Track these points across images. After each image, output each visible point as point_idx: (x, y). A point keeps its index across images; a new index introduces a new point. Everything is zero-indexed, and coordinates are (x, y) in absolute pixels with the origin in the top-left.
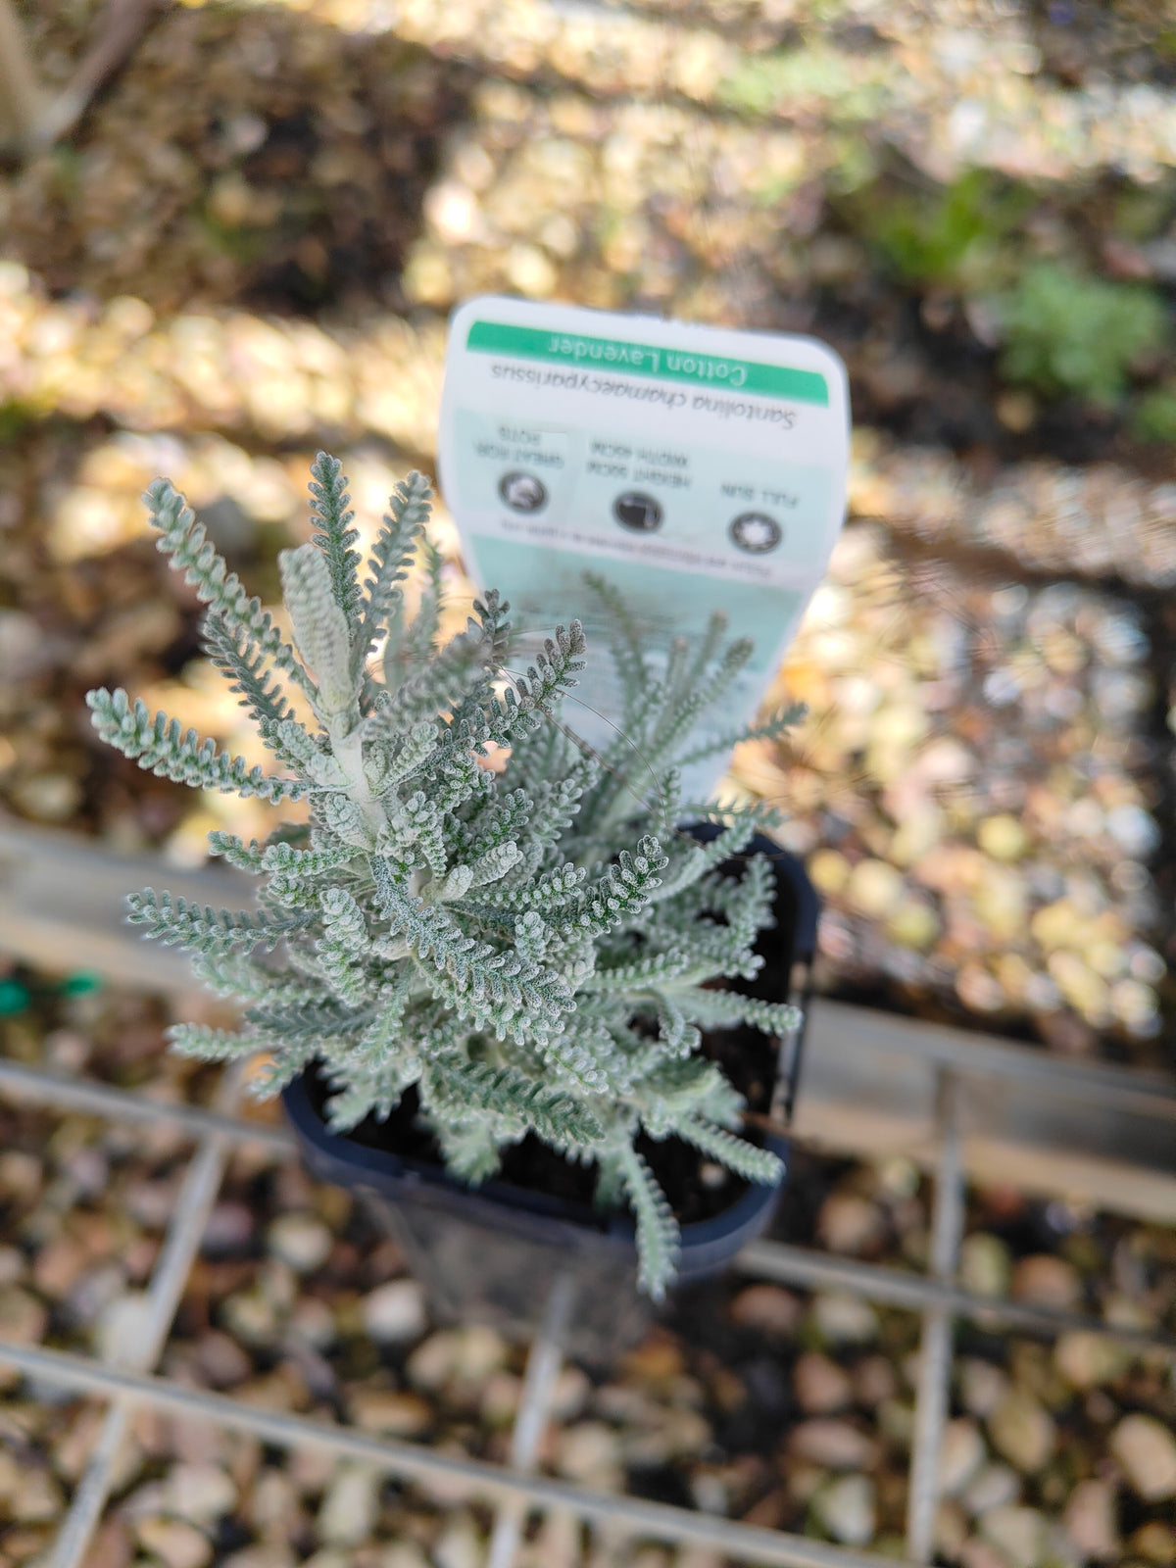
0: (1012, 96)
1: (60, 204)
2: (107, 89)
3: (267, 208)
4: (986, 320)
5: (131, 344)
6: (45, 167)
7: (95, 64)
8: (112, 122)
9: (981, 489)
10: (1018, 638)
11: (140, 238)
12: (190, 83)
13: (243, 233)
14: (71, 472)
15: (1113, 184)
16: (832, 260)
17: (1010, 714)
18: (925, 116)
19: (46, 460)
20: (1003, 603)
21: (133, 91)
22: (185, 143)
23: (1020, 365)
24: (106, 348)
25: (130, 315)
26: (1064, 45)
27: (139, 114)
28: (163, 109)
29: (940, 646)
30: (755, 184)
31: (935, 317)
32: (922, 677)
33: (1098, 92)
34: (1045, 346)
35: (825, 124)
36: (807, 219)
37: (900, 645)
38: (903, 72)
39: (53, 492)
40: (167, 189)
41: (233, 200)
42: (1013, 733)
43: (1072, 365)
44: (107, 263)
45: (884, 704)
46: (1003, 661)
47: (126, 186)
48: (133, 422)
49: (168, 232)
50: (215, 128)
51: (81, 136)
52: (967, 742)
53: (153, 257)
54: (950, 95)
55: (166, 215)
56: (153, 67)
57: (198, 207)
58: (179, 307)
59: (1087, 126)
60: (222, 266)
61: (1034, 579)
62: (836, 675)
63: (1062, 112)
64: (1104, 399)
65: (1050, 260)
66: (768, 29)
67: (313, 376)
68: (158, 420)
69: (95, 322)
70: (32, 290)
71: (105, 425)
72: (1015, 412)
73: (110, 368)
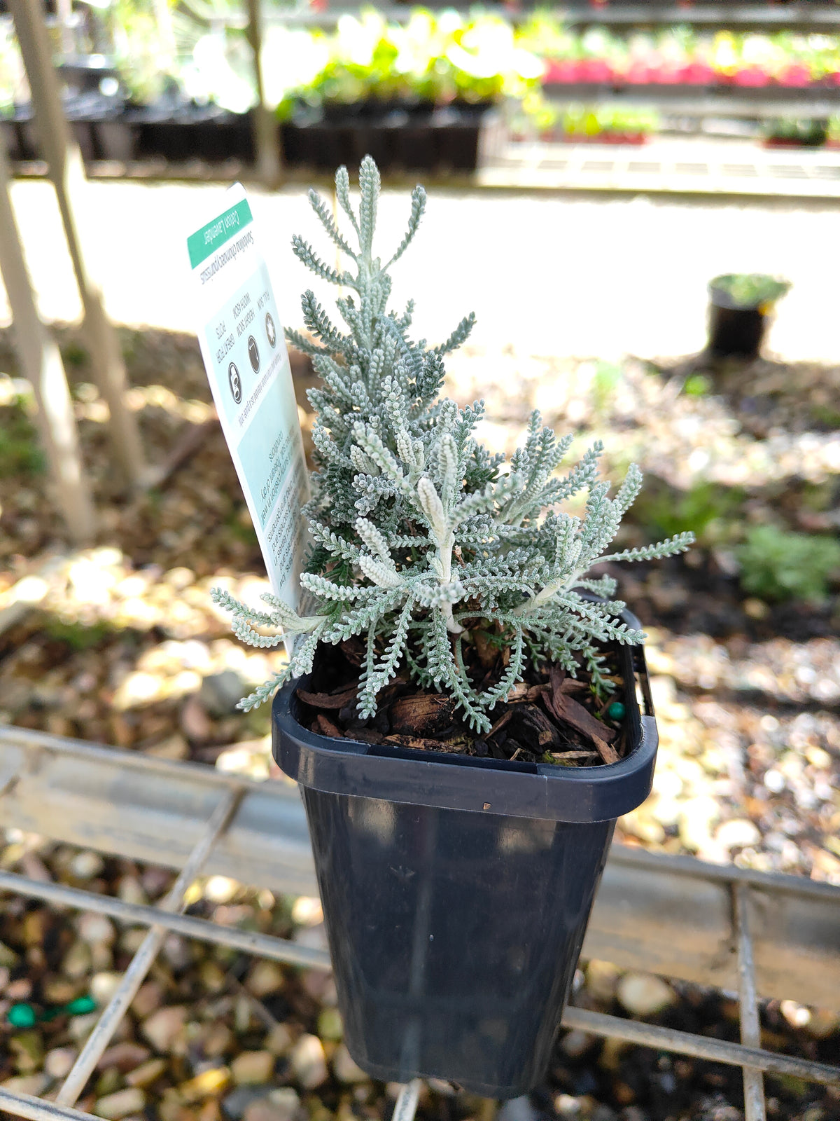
0: (726, 447)
1: (148, 521)
2: (183, 465)
4: (726, 561)
5: (179, 590)
6: (141, 502)
7: (177, 454)
8: (186, 480)
9: (738, 657)
10: (784, 748)
11: (191, 534)
14: (132, 661)
15: (797, 485)
17: (784, 798)
18: (673, 459)
19: (115, 653)
20: (767, 723)
21: (198, 465)
23: (752, 581)
24: (164, 592)
25: (181, 576)
26: (753, 420)
27: (200, 476)
29: (726, 755)
31: (693, 560)
32: (715, 775)
33: (778, 439)
34: (768, 572)
37: (695, 754)
38: (655, 438)
39: (119, 672)
40: (212, 510)
43: (788, 579)
44: (169, 550)
46: (773, 765)
47: (187, 509)
48: (175, 633)
49: (209, 532)
51: (167, 486)
52: (756, 821)
53: (198, 546)
54: (688, 447)
55: (210, 522)
56: (211, 456)
57: (229, 518)
58: (211, 573)
59: (776, 458)
60: (239, 546)
61: (785, 708)
64: (817, 600)
65: (763, 525)
66: (570, 425)
68: (188, 632)
69: (159, 581)
70: (122, 564)
71: (158, 635)
72: (755, 609)
73: (164, 605)
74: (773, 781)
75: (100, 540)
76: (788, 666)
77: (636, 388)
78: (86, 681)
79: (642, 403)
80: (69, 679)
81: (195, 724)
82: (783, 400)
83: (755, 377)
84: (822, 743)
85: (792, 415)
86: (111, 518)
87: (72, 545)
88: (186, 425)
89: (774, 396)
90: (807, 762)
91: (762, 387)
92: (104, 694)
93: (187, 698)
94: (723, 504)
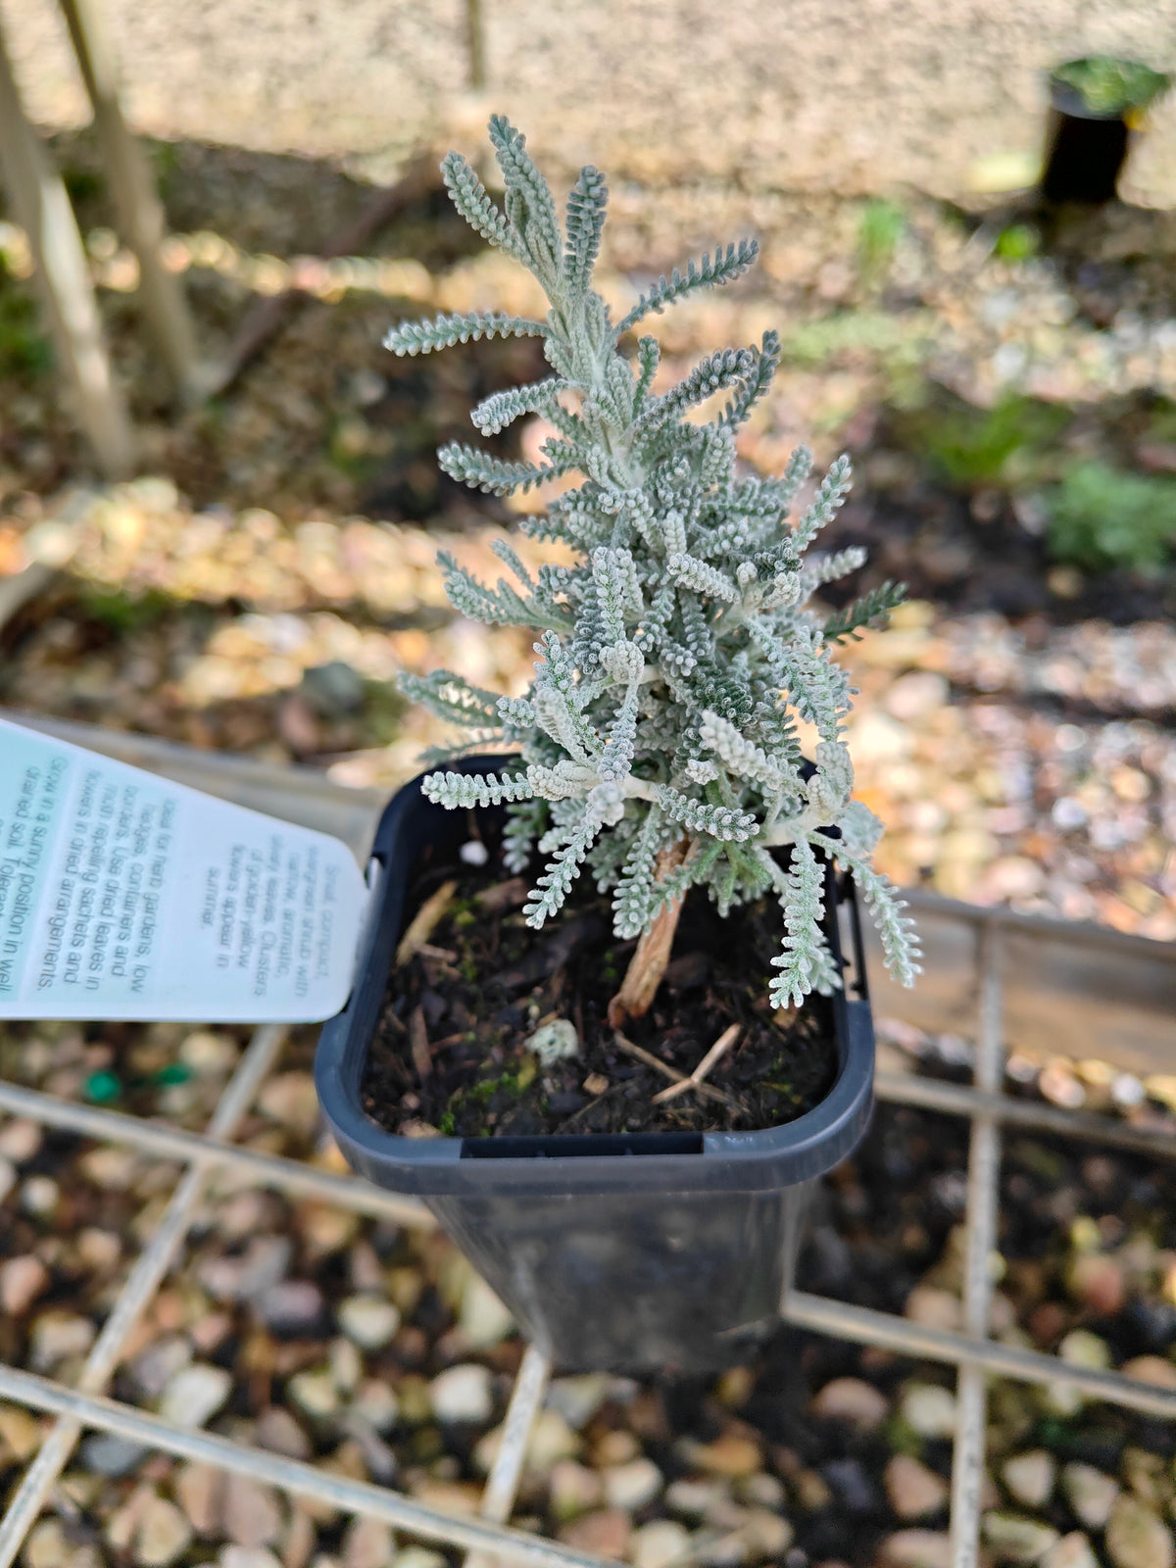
0: (1048, 342)
1: (207, 442)
2: (254, 359)
3: (385, 443)
4: (1030, 515)
5: (260, 549)
6: (197, 417)
7: (245, 341)
8: (256, 385)
9: (1037, 649)
10: (1082, 770)
11: (272, 468)
12: (323, 355)
13: (361, 463)
14: (200, 645)
15: (1149, 402)
16: (885, 469)
17: (1078, 837)
18: (969, 359)
19: (180, 636)
20: (1065, 738)
21: (277, 360)
22: (316, 396)
23: (1065, 542)
24: (241, 551)
25: (261, 524)
26: (1093, 299)
27: (281, 377)
28: (300, 372)
29: (1007, 779)
30: (816, 415)
31: (983, 511)
32: (989, 803)
33: (1127, 329)
34: (1087, 530)
35: (877, 366)
36: (861, 438)
37: (966, 776)
38: (947, 327)
39: (185, 661)
40: (300, 430)
41: (354, 437)
42: (1082, 853)
43: (1112, 541)
44: (245, 487)
45: (949, 828)
46: (1067, 792)
48: (256, 604)
49: (298, 463)
50: (343, 383)
51: (232, 392)
52: (1037, 860)
53: (284, 482)
54: (990, 341)
56: (292, 345)
57: (322, 441)
58: (304, 518)
59: (1121, 360)
60: (342, 485)
61: (1090, 714)
62: (902, 801)
63: (1096, 352)
64: (1150, 571)
65: (1086, 462)
66: (824, 301)
67: (418, 570)
68: (280, 603)
69: (231, 530)
70: (179, 507)
71: (235, 608)
72: (1063, 583)
73: (240, 566)
74: (1064, 814)
75: (142, 470)
76: (1099, 660)
77: (926, 245)
78: (143, 670)
79: (930, 268)
80: (119, 668)
81: (298, 728)
82: (1142, 269)
83: (1105, 230)
84: (1134, 762)
85: (1152, 292)
86: (155, 441)
87: (102, 479)
88: (253, 299)
89: (1131, 263)
90: (1111, 790)
91: (1114, 248)
92: (168, 688)
93: (284, 695)
94: (1036, 428)
